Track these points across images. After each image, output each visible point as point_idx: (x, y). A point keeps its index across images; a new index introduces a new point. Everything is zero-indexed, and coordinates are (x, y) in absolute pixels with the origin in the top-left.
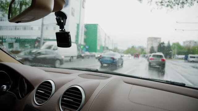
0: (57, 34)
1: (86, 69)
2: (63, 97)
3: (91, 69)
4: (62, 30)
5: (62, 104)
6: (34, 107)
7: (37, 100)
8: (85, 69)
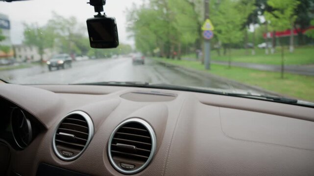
0: (89, 22)
1: (126, 83)
2: (114, 141)
3: (135, 82)
4: (100, 14)
5: (113, 155)
6: (58, 164)
7: (61, 151)
8: (124, 84)
